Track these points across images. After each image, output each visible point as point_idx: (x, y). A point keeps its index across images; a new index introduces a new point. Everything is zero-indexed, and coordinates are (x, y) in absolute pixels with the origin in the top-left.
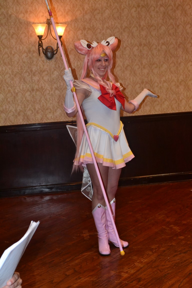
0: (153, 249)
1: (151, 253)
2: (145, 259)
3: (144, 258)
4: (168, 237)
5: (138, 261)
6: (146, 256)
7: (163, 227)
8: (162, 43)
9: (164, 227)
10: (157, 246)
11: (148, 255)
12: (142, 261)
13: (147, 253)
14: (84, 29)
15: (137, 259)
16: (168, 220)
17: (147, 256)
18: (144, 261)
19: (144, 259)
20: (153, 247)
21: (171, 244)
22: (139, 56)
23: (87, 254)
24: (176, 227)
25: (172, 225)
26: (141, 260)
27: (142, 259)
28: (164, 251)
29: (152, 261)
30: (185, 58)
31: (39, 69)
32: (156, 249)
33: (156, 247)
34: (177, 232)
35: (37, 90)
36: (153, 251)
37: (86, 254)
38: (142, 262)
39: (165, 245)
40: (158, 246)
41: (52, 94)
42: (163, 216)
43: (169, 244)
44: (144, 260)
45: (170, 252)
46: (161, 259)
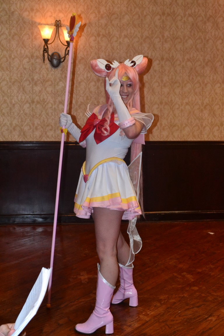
0: (161, 299)
1: (159, 304)
2: (152, 312)
3: (151, 310)
4: (180, 286)
5: (143, 313)
6: (153, 308)
7: (174, 274)
8: (187, 59)
9: (175, 274)
10: (167, 296)
11: (155, 306)
12: (148, 313)
13: (155, 305)
14: (99, 35)
16: (181, 266)
17: (154, 307)
18: (150, 314)
19: (151, 312)
20: (162, 297)
21: (182, 296)
22: (159, 71)
23: (84, 301)
24: (189, 275)
25: (185, 273)
26: (148, 312)
27: (148, 311)
28: (174, 303)
29: (159, 314)
30: (213, 79)
31: (41, 78)
32: (165, 300)
33: (166, 298)
34: (190, 282)
35: (38, 102)
36: (162, 303)
38: (148, 314)
39: (176, 296)
41: (55, 108)
42: (175, 261)
43: (180, 296)
44: (150, 313)
45: (181, 305)
46: (170, 313)
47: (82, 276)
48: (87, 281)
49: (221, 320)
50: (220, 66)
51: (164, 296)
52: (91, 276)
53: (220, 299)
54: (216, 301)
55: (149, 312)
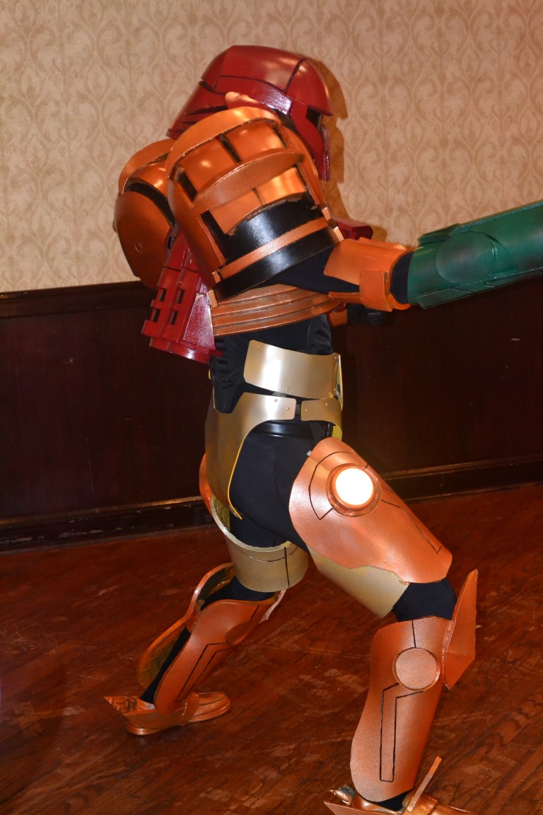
0: (277, 758)
1: (273, 775)
2: (259, 799)
3: (253, 796)
4: (328, 712)
5: (233, 807)
6: (259, 788)
7: (301, 677)
9: (306, 678)
10: (292, 747)
11: (262, 781)
12: (247, 804)
13: (261, 777)
15: (227, 799)
16: (316, 650)
17: (261, 785)
18: (253, 807)
19: (253, 799)
20: (279, 752)
21: (339, 739)
23: (42, 793)
24: (347, 677)
25: (333, 671)
26: (244, 801)
27: (247, 797)
28: (320, 764)
29: (281, 804)
32: (289, 758)
33: (291, 752)
34: (356, 696)
36: (283, 768)
37: (39, 790)
38: (248, 809)
39: (322, 742)
40: (294, 749)
42: (297, 637)
43: (333, 740)
44: (254, 803)
45: (340, 767)
46: (312, 796)
47: (20, 715)
48: (40, 730)
49: (469, 797)
50: (368, 30)
51: (286, 748)
52: (46, 714)
53: (454, 735)
54: (441, 742)
55: (247, 800)
